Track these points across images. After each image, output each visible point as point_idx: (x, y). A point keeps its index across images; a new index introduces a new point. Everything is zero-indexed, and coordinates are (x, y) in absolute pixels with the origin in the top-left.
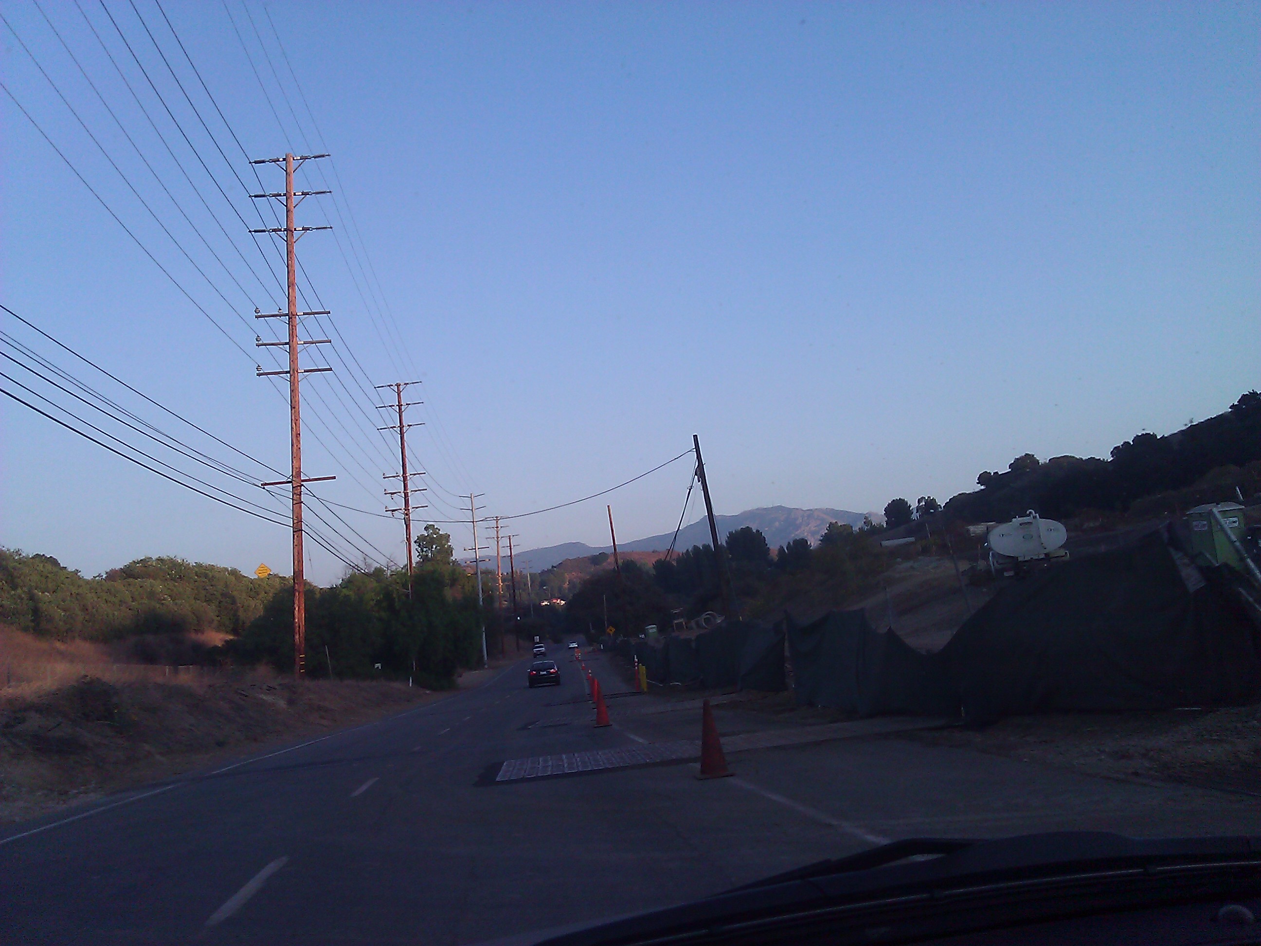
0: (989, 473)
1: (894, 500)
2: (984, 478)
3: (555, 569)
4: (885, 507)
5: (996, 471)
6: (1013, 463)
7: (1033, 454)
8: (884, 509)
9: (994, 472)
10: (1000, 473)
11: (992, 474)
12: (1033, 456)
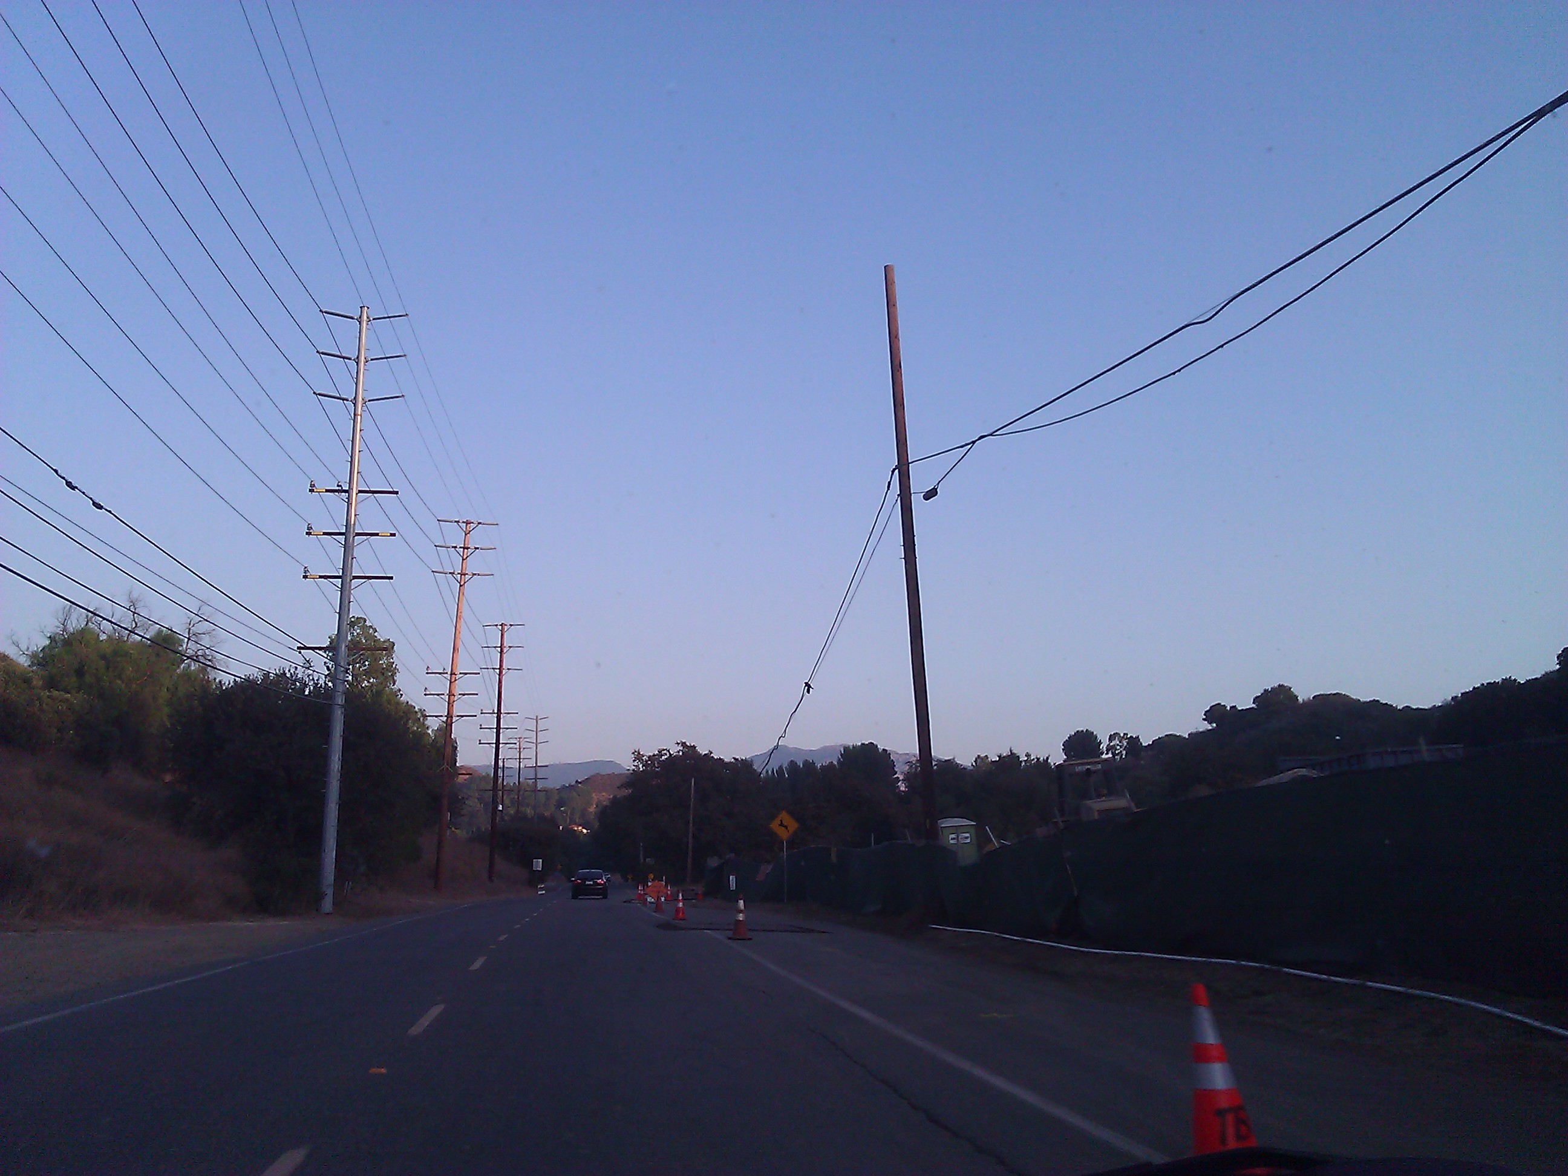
0: (1224, 706)
1: (1078, 731)
2: (1214, 713)
3: (580, 785)
4: (1065, 740)
5: (1234, 705)
6: (1260, 696)
7: (1291, 686)
8: (1063, 742)
9: (1231, 705)
10: (1239, 708)
11: (1228, 708)
12: (1290, 688)
